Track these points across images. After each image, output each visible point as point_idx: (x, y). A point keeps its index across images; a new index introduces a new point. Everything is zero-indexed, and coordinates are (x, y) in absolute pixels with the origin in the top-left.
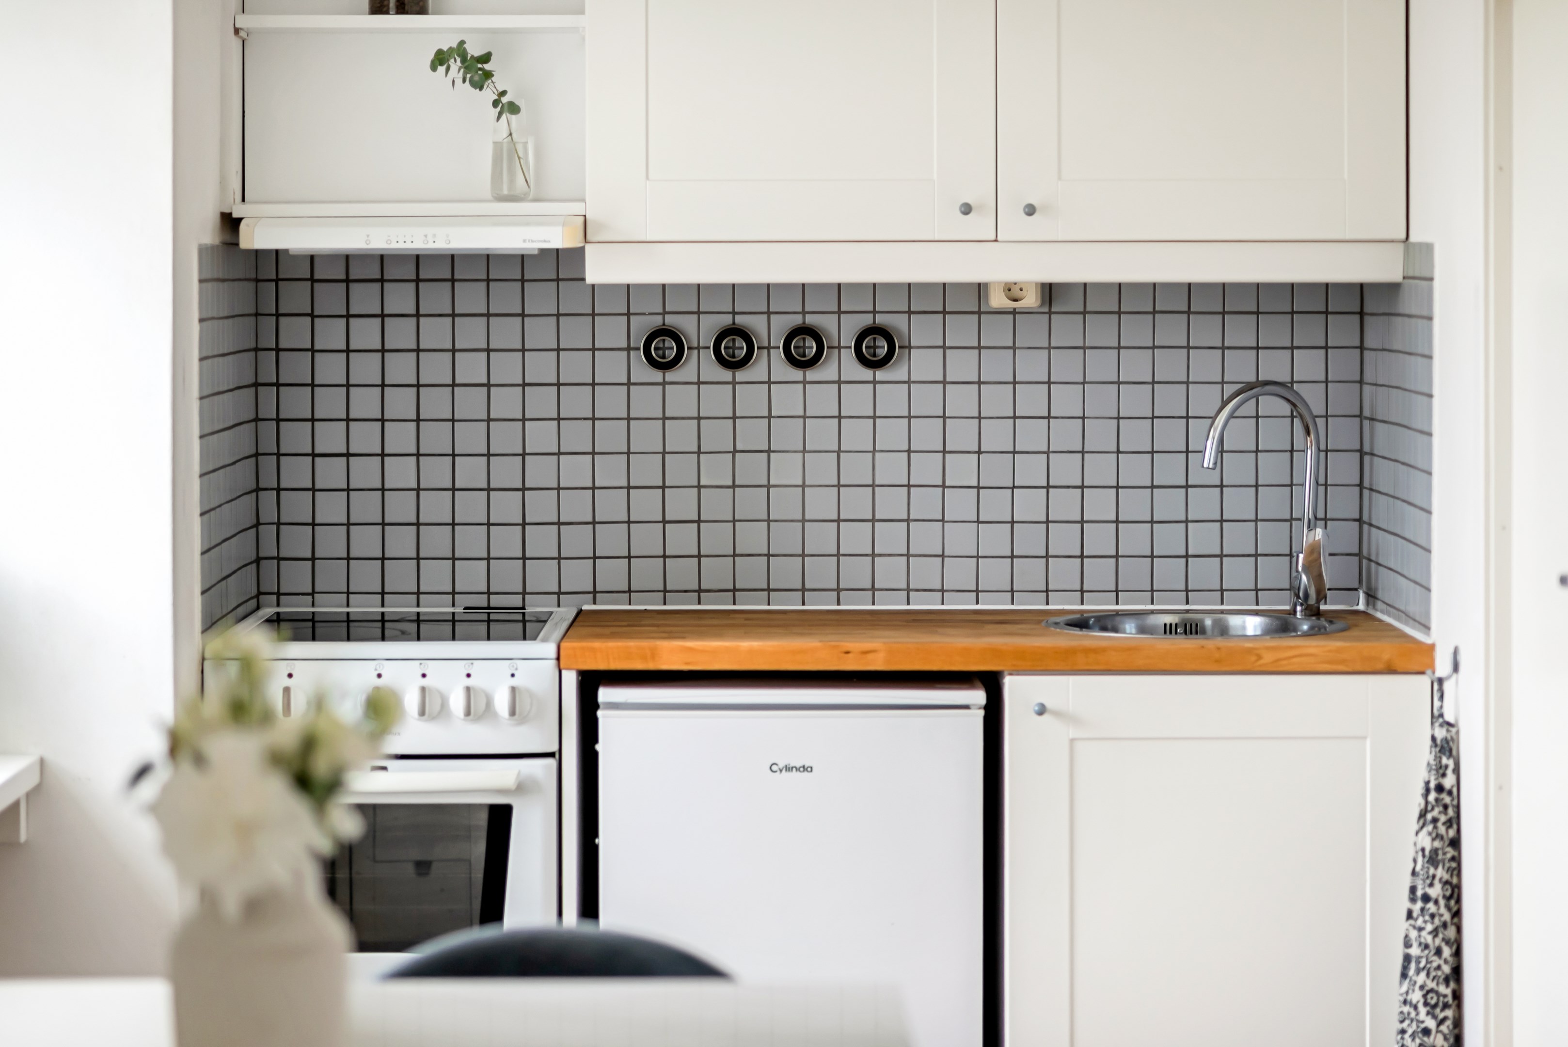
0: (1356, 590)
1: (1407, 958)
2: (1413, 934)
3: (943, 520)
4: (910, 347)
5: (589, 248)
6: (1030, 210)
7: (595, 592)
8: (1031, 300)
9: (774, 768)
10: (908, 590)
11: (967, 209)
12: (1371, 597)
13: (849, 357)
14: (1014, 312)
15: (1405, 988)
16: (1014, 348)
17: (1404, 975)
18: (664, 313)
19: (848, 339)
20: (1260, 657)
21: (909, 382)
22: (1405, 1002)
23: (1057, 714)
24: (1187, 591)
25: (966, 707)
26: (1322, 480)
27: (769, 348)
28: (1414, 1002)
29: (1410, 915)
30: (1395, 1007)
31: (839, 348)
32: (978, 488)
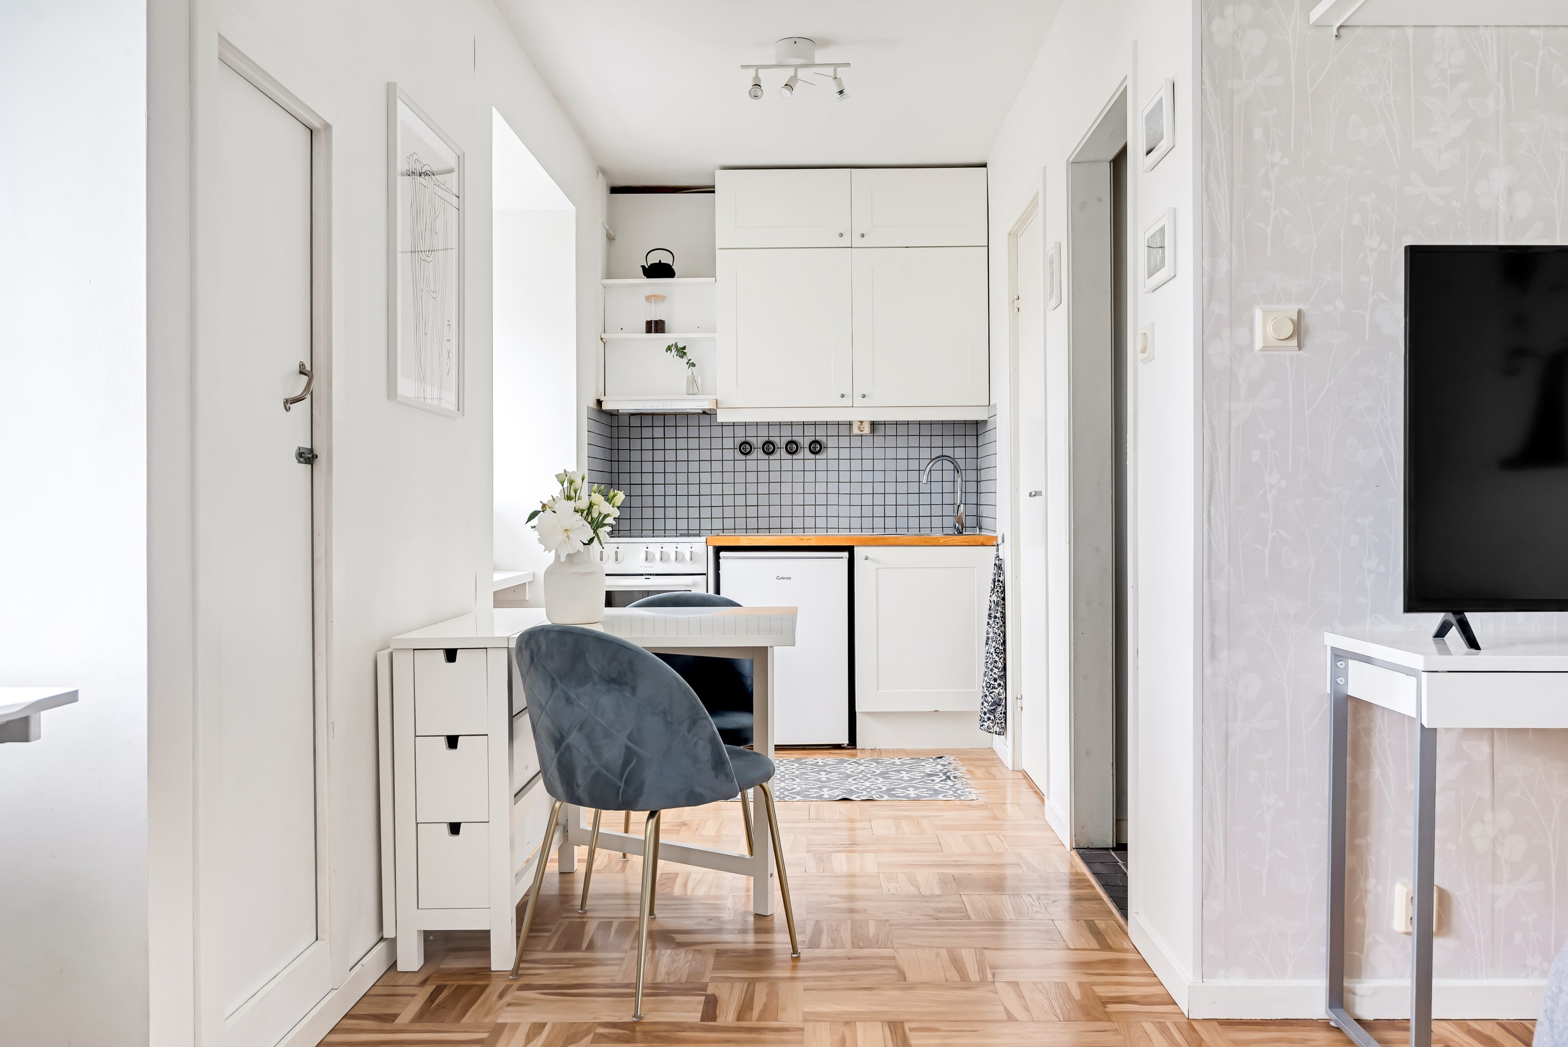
0: (976, 527)
1: (988, 638)
2: (990, 630)
3: (838, 505)
4: (827, 448)
5: (718, 409)
6: (864, 396)
7: (723, 529)
8: (867, 430)
9: (778, 578)
10: (827, 528)
11: (843, 396)
12: (980, 528)
13: (807, 451)
14: (862, 436)
15: (987, 648)
16: (862, 448)
17: (987, 644)
18: (746, 437)
19: (807, 445)
20: (939, 541)
21: (827, 459)
22: (987, 653)
23: (872, 560)
24: (920, 528)
25: (842, 558)
26: (964, 491)
27: (780, 448)
28: (991, 652)
29: (988, 624)
30: (984, 654)
31: (804, 448)
32: (850, 494)
